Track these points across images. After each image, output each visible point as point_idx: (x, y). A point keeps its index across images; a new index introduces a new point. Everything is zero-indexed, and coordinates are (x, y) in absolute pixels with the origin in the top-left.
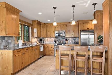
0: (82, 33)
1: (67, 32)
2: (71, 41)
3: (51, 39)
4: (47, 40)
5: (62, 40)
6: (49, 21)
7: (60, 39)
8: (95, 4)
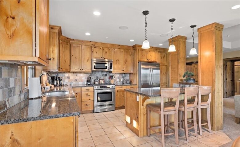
0: (142, 66)
1: (115, 62)
2: (118, 80)
3: (79, 75)
4: (68, 78)
5: (102, 78)
6: (88, 34)
7: (98, 76)
8: (195, 26)
